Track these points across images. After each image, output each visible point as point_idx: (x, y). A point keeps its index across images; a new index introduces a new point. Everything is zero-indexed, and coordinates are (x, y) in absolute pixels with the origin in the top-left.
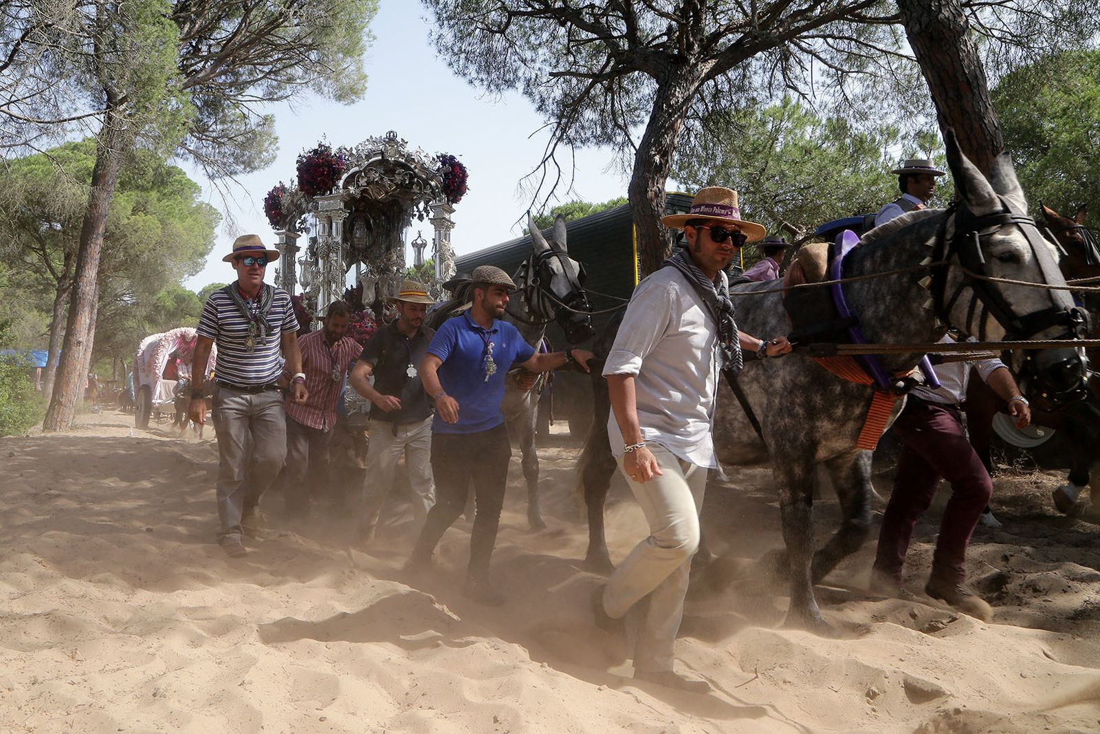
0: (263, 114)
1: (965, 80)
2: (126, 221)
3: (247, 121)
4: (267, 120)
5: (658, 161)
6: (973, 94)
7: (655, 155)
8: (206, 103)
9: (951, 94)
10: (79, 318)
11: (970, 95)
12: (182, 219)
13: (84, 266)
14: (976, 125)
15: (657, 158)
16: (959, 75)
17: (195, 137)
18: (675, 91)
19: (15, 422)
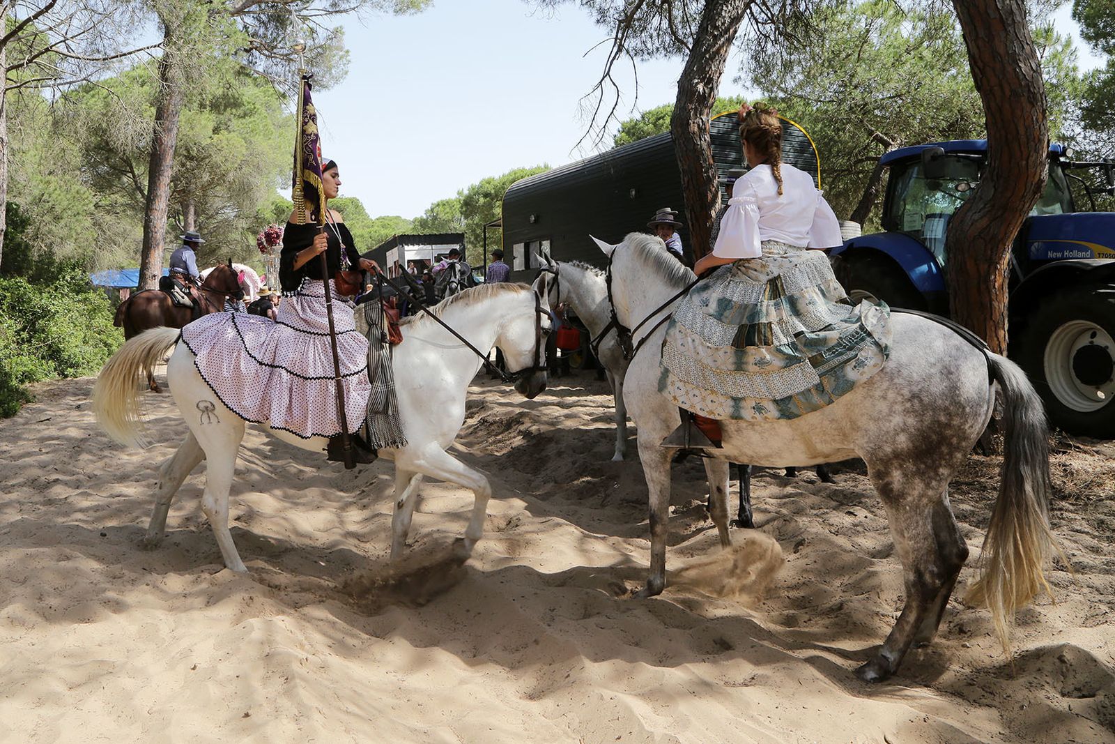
0: (332, 27)
1: (998, 16)
2: (209, 141)
3: (315, 35)
4: (337, 33)
5: (701, 90)
6: (1007, 33)
7: (697, 83)
8: (271, 18)
9: (982, 34)
10: (152, 251)
11: (1003, 34)
12: (267, 136)
13: (154, 200)
14: (1009, 69)
15: (700, 87)
16: (990, 12)
17: (263, 54)
18: (722, 9)
19: (88, 362)
